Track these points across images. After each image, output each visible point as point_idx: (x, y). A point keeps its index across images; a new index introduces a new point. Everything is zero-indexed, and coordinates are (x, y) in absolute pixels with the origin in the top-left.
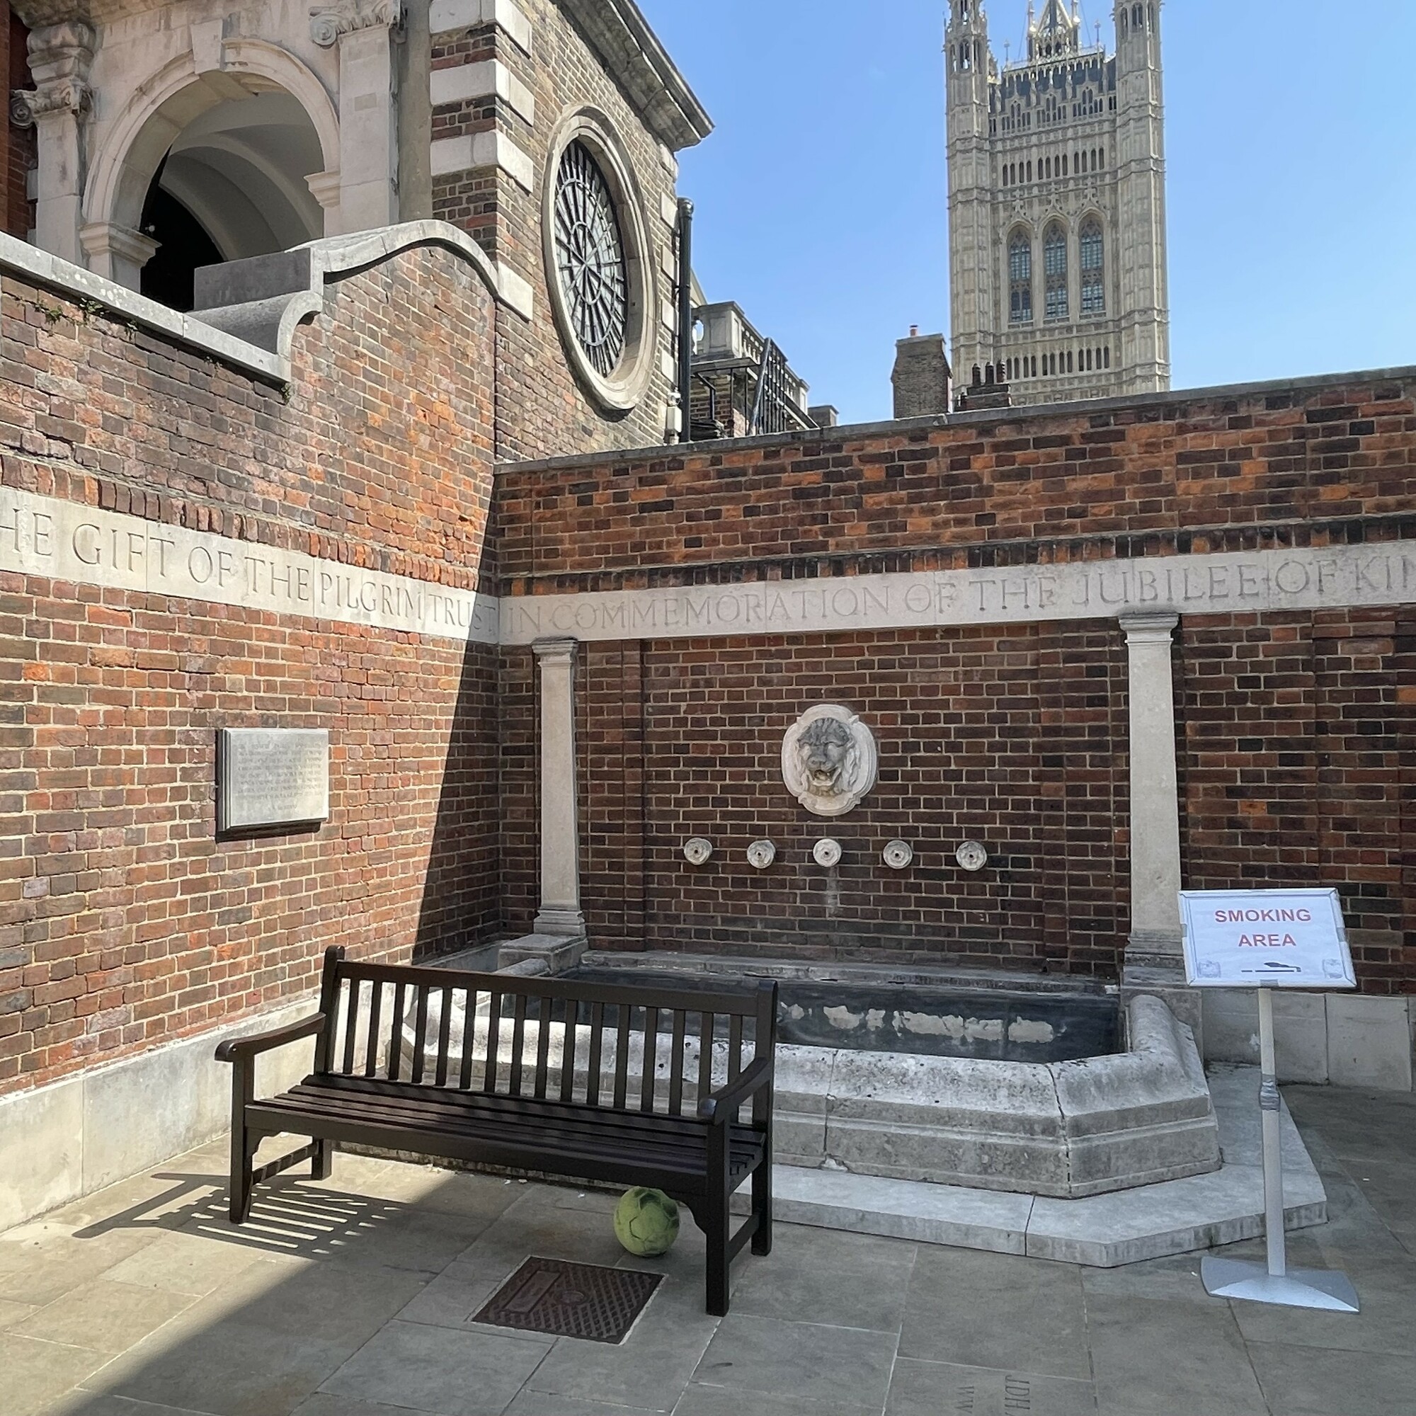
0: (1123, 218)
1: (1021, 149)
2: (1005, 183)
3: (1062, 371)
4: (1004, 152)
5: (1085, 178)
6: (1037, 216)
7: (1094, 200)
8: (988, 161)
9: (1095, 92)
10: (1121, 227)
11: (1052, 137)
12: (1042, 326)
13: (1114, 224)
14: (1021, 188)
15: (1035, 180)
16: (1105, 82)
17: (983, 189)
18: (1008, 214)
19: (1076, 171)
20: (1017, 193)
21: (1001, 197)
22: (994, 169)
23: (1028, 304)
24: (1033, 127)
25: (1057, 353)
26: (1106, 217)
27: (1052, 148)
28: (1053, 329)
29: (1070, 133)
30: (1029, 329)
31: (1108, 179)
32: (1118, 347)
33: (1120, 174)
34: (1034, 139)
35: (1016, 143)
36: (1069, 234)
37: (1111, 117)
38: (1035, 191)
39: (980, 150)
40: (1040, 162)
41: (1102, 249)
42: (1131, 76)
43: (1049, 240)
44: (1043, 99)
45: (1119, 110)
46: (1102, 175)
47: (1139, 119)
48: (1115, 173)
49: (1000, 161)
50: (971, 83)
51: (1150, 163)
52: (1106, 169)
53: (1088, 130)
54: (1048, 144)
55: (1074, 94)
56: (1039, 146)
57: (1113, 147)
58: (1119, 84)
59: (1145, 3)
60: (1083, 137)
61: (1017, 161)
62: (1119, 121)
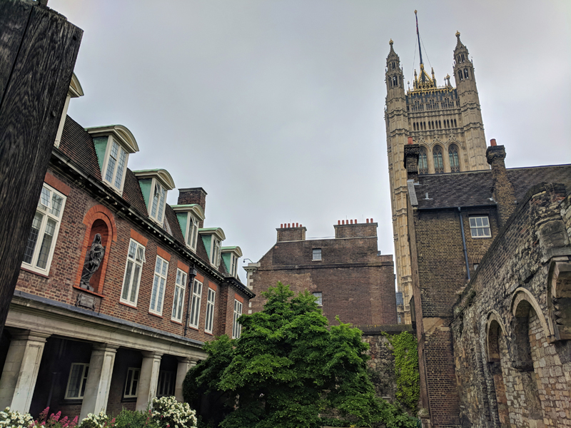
0: (468, 146)
1: (421, 117)
2: (415, 129)
4: (413, 118)
5: (449, 130)
6: (429, 142)
7: (454, 138)
8: (407, 120)
9: (450, 99)
10: (468, 149)
11: (433, 114)
13: (464, 148)
14: (422, 132)
15: (428, 129)
16: (454, 96)
17: (406, 130)
18: (417, 141)
19: (445, 127)
21: (413, 135)
22: (410, 124)
24: (425, 110)
26: (460, 146)
27: (434, 118)
29: (441, 113)
31: (459, 131)
33: (465, 129)
34: (426, 114)
35: (418, 115)
36: (444, 151)
37: (458, 108)
38: (428, 133)
39: (404, 116)
40: (429, 123)
41: (458, 158)
42: (466, 93)
43: (434, 153)
44: (428, 100)
45: (461, 105)
46: (457, 129)
47: (472, 108)
48: (462, 129)
49: (412, 121)
50: (399, 90)
51: (478, 125)
52: (458, 127)
53: (449, 112)
54: (432, 116)
55: (441, 99)
56: (428, 117)
57: (460, 119)
58: (460, 97)
59: (469, 69)
60: (447, 115)
61: (419, 121)
62: (462, 109)
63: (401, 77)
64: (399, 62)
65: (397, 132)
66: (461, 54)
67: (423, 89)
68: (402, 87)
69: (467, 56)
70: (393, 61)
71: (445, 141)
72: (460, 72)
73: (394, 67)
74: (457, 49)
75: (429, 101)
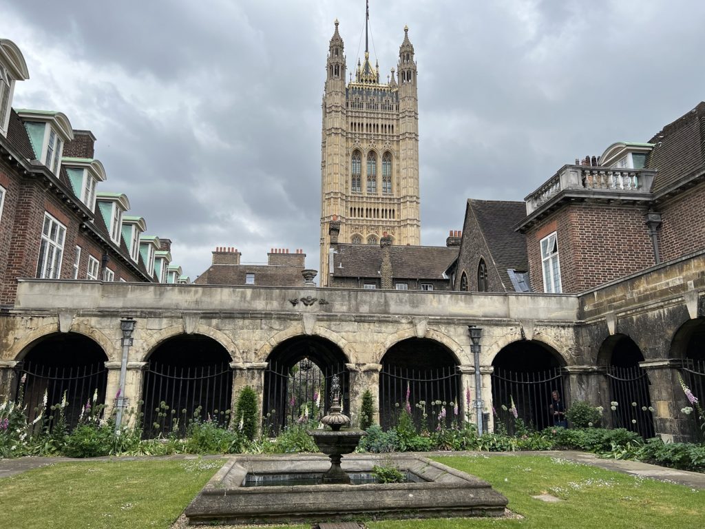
0: (402, 156)
1: (359, 117)
2: (352, 130)
3: (374, 217)
4: (352, 116)
5: (386, 136)
6: (365, 147)
7: (390, 146)
8: (345, 118)
9: (390, 102)
10: (401, 160)
11: (372, 115)
12: (366, 195)
13: (398, 158)
14: (359, 134)
15: (365, 132)
16: (394, 99)
17: (343, 130)
18: (353, 144)
19: (382, 132)
20: (357, 135)
21: (350, 136)
22: (347, 122)
23: (359, 185)
24: (364, 110)
25: (373, 208)
26: (394, 155)
27: (372, 120)
28: (371, 198)
29: (380, 116)
30: (361, 196)
31: (395, 138)
32: (399, 210)
33: (401, 137)
34: (365, 115)
35: (357, 114)
36: (379, 158)
37: (397, 113)
38: (365, 137)
39: (343, 113)
40: (367, 125)
41: (391, 168)
42: (407, 99)
43: (369, 159)
44: (369, 98)
45: (401, 111)
46: (393, 136)
47: (410, 116)
48: (398, 136)
49: (350, 120)
50: (340, 83)
51: (414, 136)
52: (395, 134)
53: (387, 116)
54: (371, 118)
55: (382, 100)
56: (367, 118)
57: (397, 125)
58: (401, 101)
59: (412, 71)
60: (385, 119)
61: (357, 122)
62: (401, 116)
63: (344, 67)
64: (343, 48)
65: (333, 131)
66: (407, 53)
67: (365, 84)
68: (343, 79)
69: (412, 57)
70: (337, 46)
71: (380, 148)
72: (403, 74)
73: (337, 53)
74: (403, 46)
75: (369, 100)
